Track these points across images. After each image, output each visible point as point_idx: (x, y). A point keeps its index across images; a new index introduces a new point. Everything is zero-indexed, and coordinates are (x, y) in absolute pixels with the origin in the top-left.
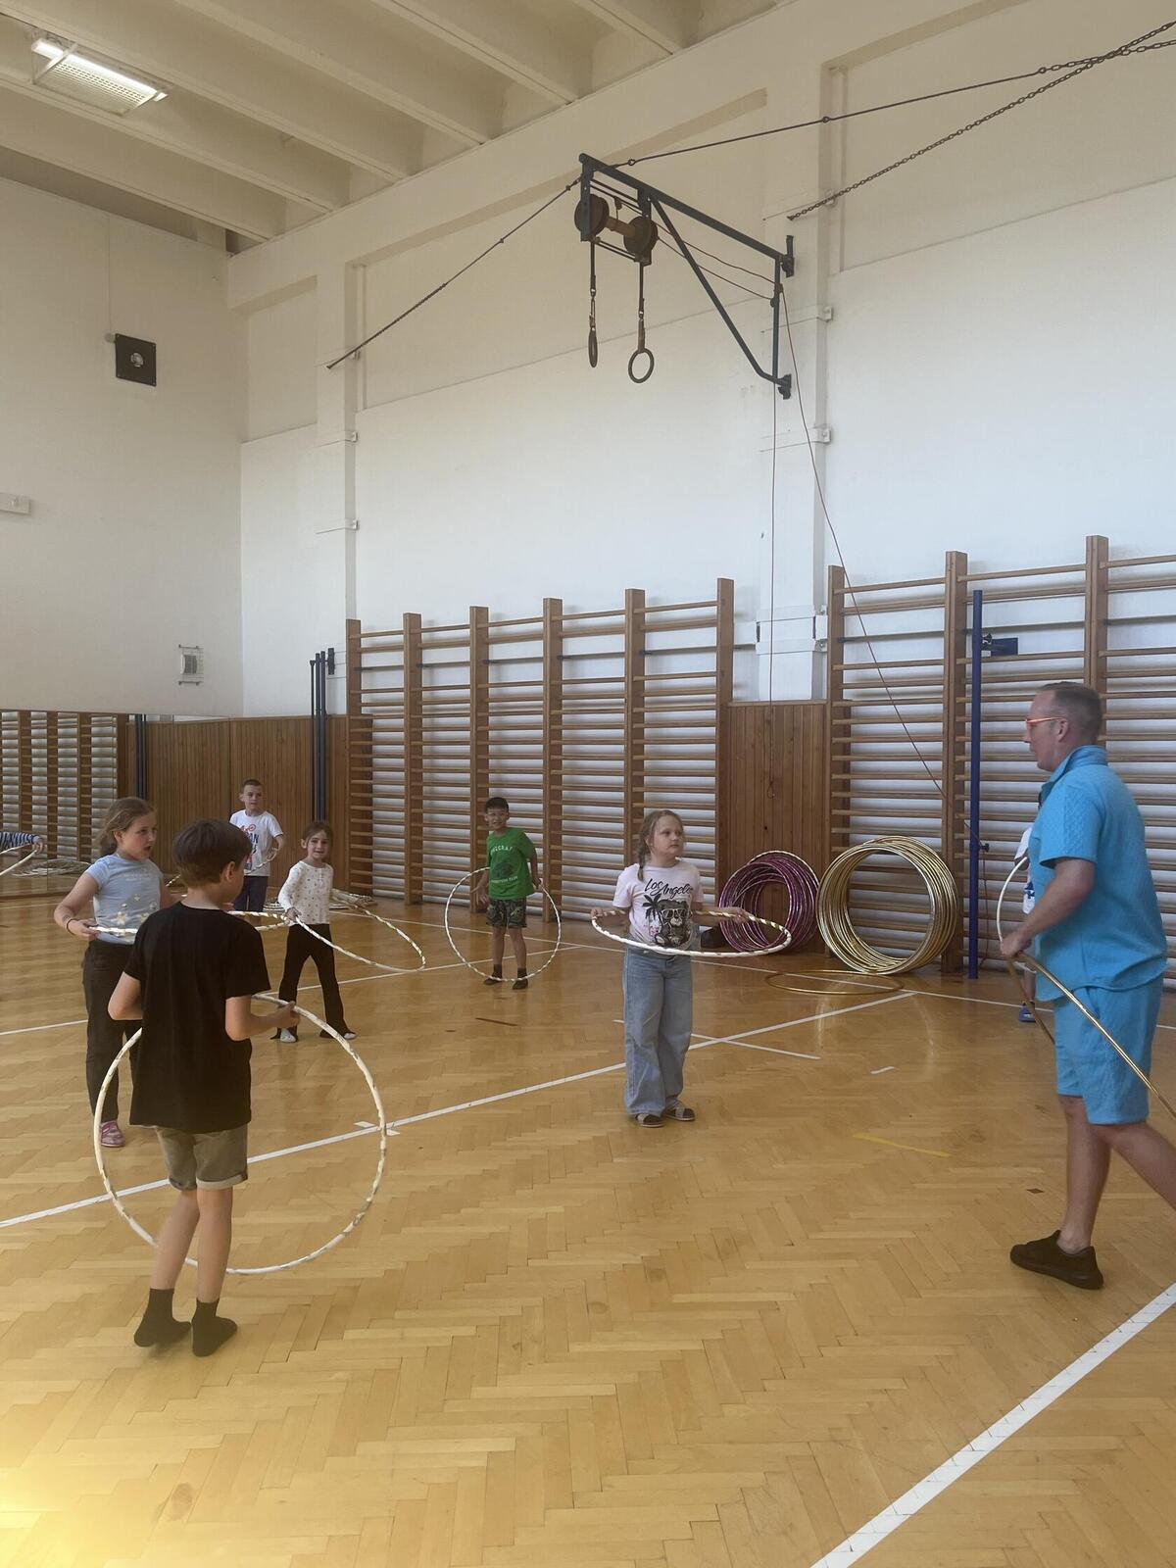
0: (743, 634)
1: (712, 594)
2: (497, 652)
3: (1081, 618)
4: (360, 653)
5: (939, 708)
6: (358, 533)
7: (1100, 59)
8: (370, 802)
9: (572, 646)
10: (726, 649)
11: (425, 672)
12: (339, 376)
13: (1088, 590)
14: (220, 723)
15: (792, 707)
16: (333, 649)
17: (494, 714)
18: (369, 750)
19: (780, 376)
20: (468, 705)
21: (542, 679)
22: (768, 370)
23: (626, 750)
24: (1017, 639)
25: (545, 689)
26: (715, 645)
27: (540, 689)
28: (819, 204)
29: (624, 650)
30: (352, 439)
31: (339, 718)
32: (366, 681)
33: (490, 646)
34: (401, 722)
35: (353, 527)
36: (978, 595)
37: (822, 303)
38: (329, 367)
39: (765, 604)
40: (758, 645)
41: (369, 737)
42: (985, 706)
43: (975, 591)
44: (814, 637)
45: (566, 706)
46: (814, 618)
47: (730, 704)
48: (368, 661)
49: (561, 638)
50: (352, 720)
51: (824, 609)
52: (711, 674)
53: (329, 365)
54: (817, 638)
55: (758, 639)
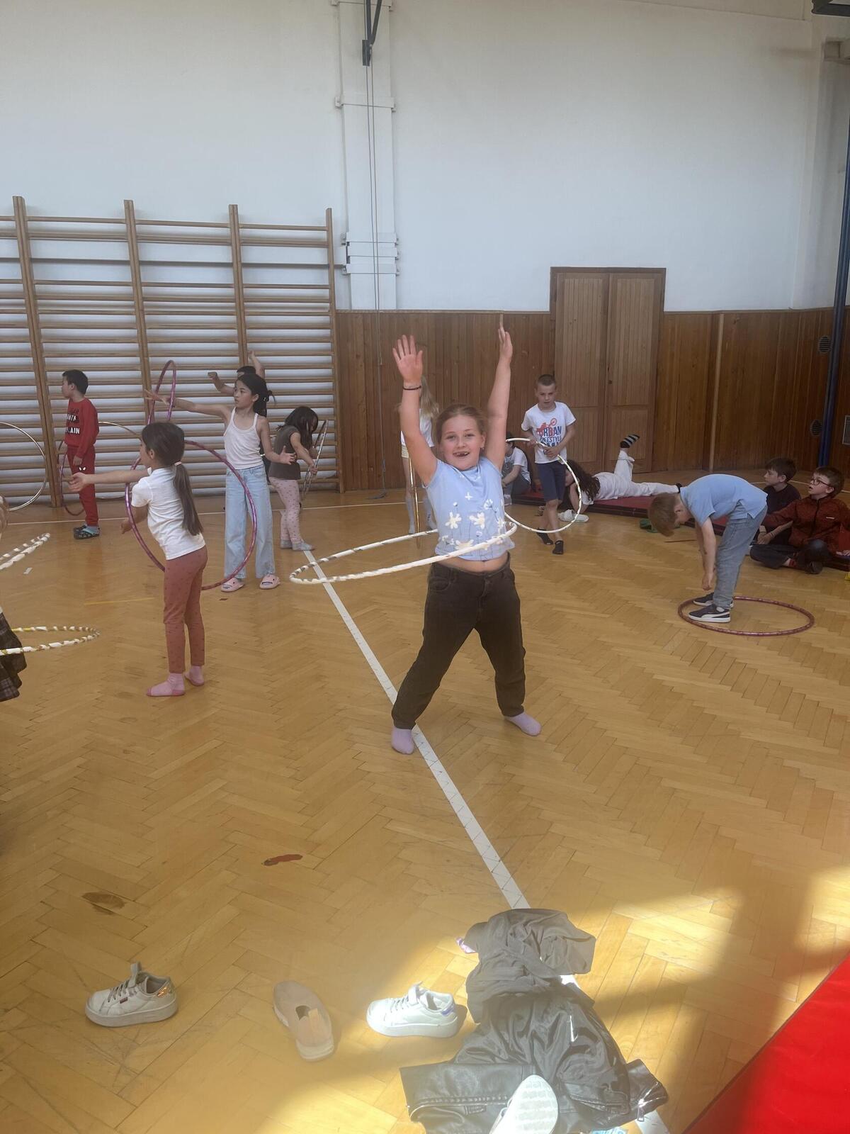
3: (16, 255)
13: (19, 234)
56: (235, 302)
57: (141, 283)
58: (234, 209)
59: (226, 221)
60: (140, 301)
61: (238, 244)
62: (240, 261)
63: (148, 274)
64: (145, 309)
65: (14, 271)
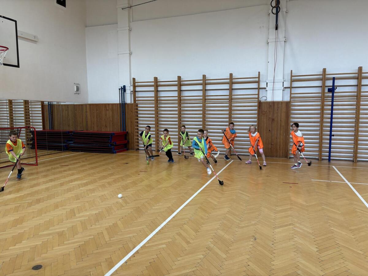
0: (263, 85)
1: (257, 75)
2: (183, 88)
4: (135, 87)
9: (209, 87)
10: (259, 89)
11: (158, 93)
12: (126, 12)
13: (358, 78)
14: (82, 105)
15: (278, 103)
16: (125, 86)
17: (182, 104)
18: (137, 112)
20: (177, 101)
21: (202, 95)
23: (229, 112)
25: (202, 98)
26: (257, 87)
29: (229, 88)
30: (130, 30)
31: (128, 104)
32: (138, 95)
34: (154, 105)
35: (131, 54)
38: (122, 9)
39: (270, 79)
40: (267, 89)
41: (137, 109)
42: (334, 103)
43: (333, 78)
44: (283, 86)
45: (208, 102)
46: (283, 82)
47: (260, 102)
48: (138, 89)
49: (206, 85)
50: (135, 105)
51: (284, 80)
52: (256, 95)
53: (123, 8)
54: (284, 87)
55: (267, 87)
65: (354, 89)
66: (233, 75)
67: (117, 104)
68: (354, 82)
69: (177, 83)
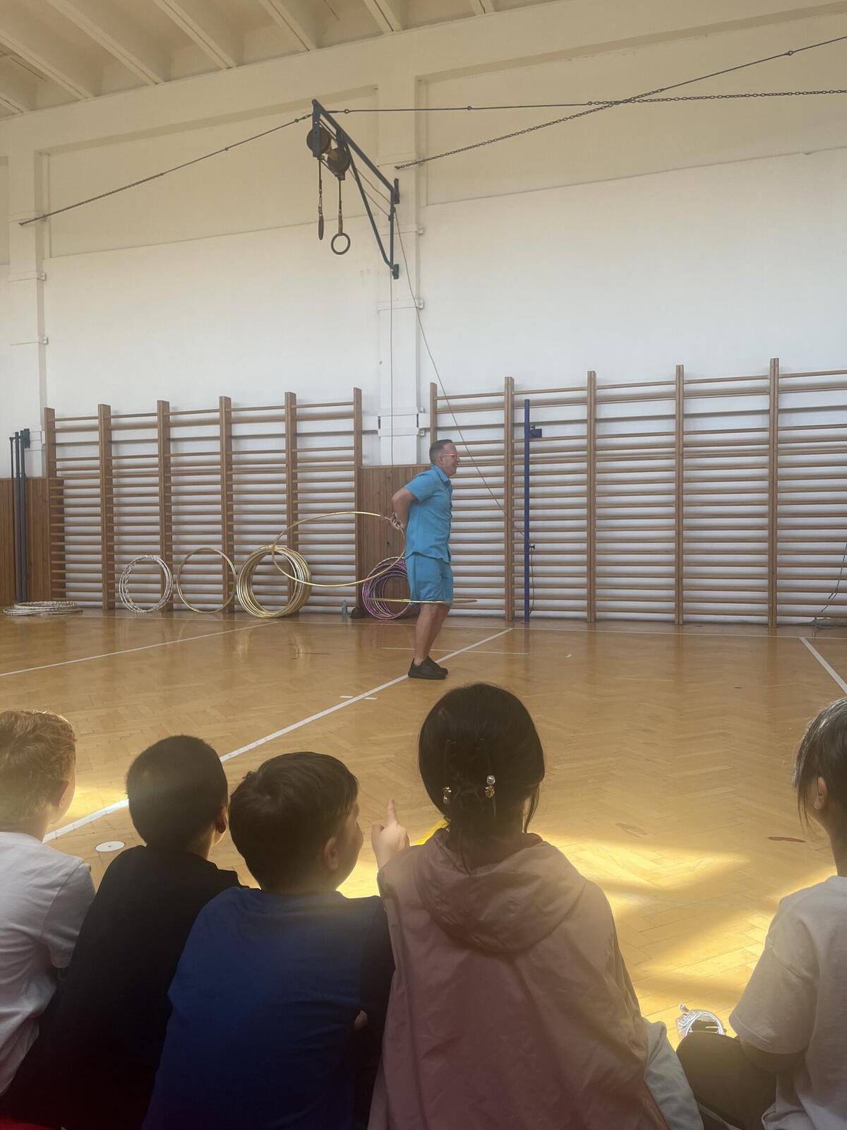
0: (369, 423)
1: (350, 397)
2: (176, 433)
3: (585, 417)
4: (55, 432)
5: (501, 468)
6: (47, 346)
7: (617, 103)
8: (62, 539)
9: (238, 430)
10: (359, 433)
11: (113, 447)
12: (30, 230)
13: (589, 400)
15: (404, 469)
16: (28, 430)
17: (174, 475)
18: (61, 502)
19: (395, 263)
21: (219, 451)
22: (389, 260)
23: (288, 497)
24: (541, 430)
25: (222, 458)
26: (352, 429)
27: (218, 458)
28: (417, 163)
29: (284, 432)
30: (42, 279)
31: (36, 480)
32: (60, 453)
33: (171, 429)
34: (98, 481)
35: (44, 342)
36: (527, 402)
37: (418, 222)
38: (21, 224)
39: (385, 405)
40: (379, 431)
41: (61, 492)
42: (533, 467)
43: (526, 400)
44: (418, 426)
45: (237, 469)
46: (418, 415)
47: (362, 468)
48: (60, 438)
49: (231, 424)
50: (49, 481)
51: (422, 409)
52: (349, 448)
53: (22, 222)
54: (420, 427)
55: (380, 427)
56: (769, 444)
57: (683, 432)
58: (775, 363)
59: (767, 373)
60: (681, 447)
61: (776, 392)
62: (778, 407)
63: (690, 425)
64: (685, 454)
65: (582, 430)
66: (297, 398)
67: (7, 481)
68: (580, 412)
69: (155, 419)
